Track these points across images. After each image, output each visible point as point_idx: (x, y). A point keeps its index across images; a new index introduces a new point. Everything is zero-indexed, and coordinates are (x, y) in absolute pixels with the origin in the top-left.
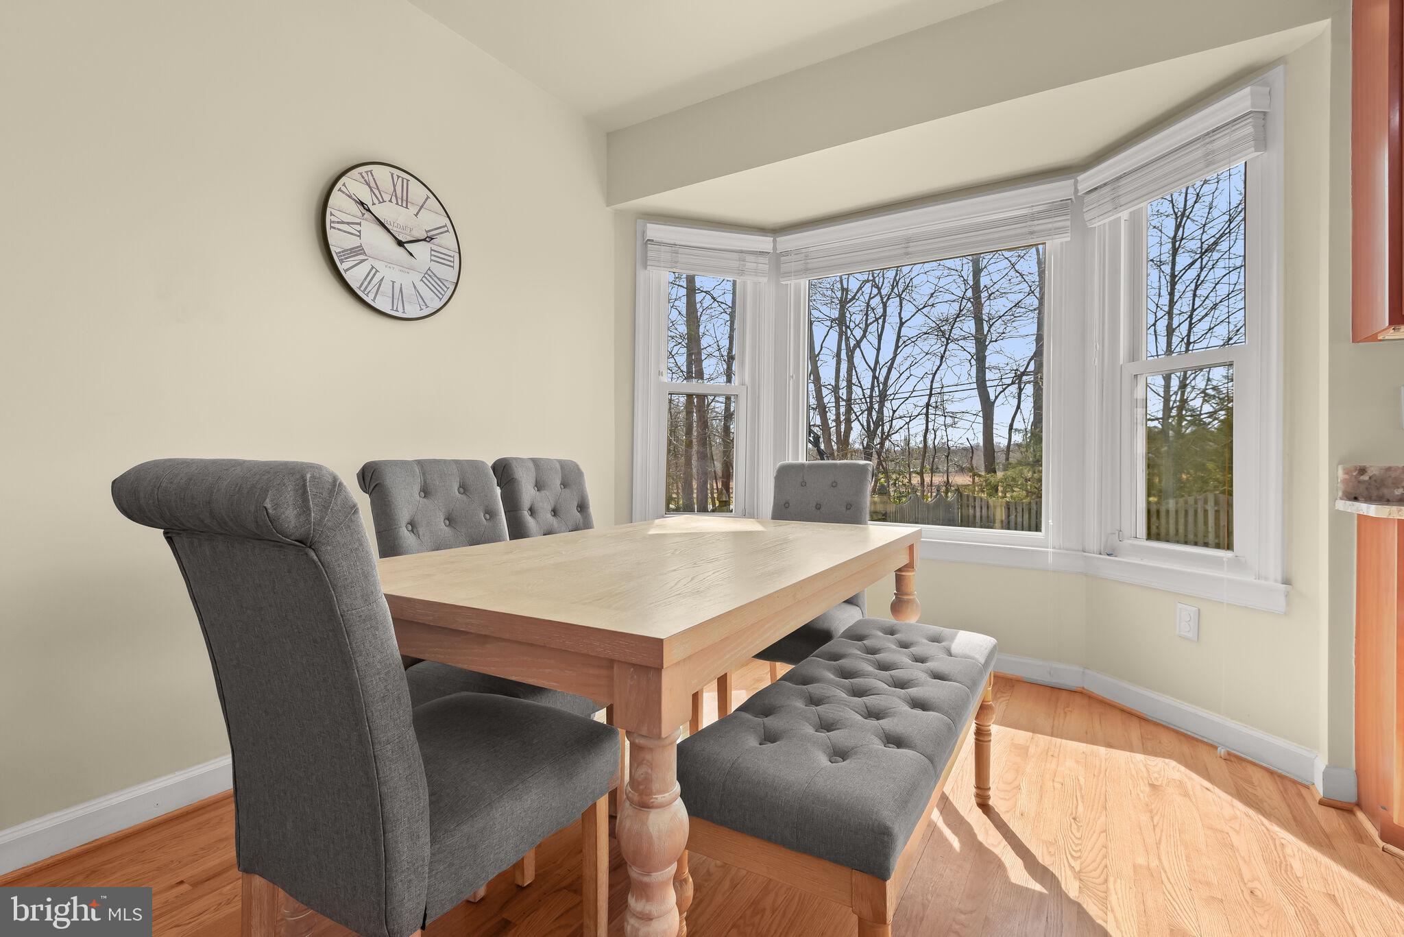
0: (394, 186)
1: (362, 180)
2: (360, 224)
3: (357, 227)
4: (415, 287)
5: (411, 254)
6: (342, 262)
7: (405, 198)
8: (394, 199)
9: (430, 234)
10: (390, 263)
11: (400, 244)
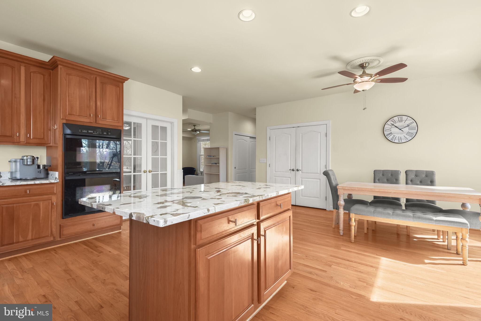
0: (399, 119)
1: (391, 121)
2: (391, 129)
3: (390, 129)
4: (404, 136)
5: (403, 131)
6: (387, 136)
7: (401, 120)
8: (399, 122)
9: (408, 125)
10: (398, 133)
11: (400, 129)
